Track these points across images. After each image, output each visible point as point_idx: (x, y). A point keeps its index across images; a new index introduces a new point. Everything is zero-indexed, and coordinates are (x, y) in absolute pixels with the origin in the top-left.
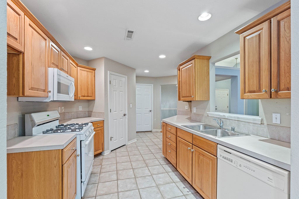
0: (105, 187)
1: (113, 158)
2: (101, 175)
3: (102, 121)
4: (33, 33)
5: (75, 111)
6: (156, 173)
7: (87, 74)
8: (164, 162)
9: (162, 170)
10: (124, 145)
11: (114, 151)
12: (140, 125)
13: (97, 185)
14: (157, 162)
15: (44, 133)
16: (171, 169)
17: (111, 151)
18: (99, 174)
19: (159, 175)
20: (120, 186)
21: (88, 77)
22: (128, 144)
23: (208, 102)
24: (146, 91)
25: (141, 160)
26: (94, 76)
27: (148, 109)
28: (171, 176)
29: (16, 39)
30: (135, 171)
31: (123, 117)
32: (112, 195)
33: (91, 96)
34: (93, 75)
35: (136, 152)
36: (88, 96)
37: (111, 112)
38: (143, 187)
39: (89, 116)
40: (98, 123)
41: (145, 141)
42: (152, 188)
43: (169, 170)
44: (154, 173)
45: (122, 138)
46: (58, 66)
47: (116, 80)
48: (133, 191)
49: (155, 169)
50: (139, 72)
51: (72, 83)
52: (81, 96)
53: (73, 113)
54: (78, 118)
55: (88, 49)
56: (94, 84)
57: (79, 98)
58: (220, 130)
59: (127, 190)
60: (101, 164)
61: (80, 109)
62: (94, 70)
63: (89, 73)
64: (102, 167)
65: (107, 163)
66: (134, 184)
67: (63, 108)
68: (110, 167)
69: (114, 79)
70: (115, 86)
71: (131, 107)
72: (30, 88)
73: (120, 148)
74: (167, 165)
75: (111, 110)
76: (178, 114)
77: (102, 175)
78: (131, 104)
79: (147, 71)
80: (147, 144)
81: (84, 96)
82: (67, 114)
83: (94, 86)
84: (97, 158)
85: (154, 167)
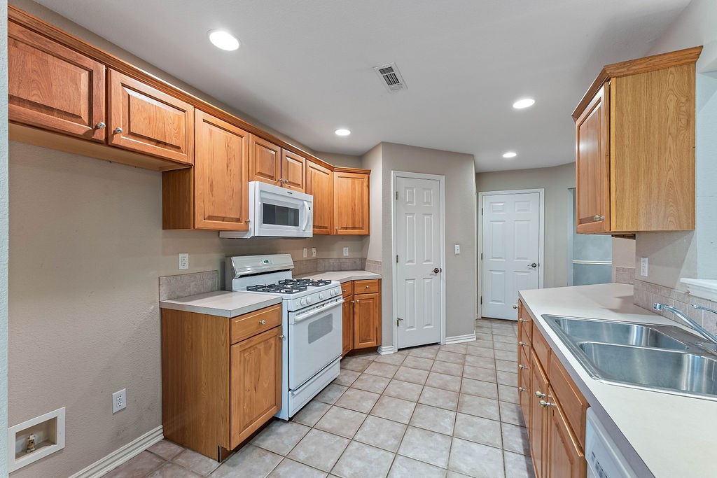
0: (338, 418)
1: (394, 365)
2: (347, 393)
3: (376, 281)
4: (211, 132)
5: (335, 257)
6: (469, 436)
7: (353, 183)
8: (517, 418)
9: (492, 435)
10: (437, 344)
11: (406, 351)
12: (500, 301)
13: (329, 407)
14: (493, 410)
15: (248, 289)
16: (523, 445)
17: (399, 350)
18: (346, 388)
19: (474, 446)
20: (366, 429)
21: (355, 189)
22: (447, 343)
23: (692, 238)
24: (519, 210)
25: (452, 388)
26: (368, 187)
27: (526, 259)
28: (509, 466)
29: (179, 148)
30: (420, 410)
31: (431, 275)
32: (338, 438)
33: (362, 228)
34: (366, 184)
35: (455, 368)
36: (354, 228)
37: (397, 262)
38: (411, 455)
39: (363, 269)
40: (367, 284)
41: (497, 346)
42: (431, 467)
43: (515, 446)
44: (465, 434)
45: (429, 325)
46: (273, 177)
47: (412, 188)
48: (382, 452)
49: (472, 426)
50: (486, 160)
51: (304, 205)
52: (340, 228)
53: (331, 261)
54: (341, 271)
55: (343, 132)
56: (367, 201)
57: (337, 232)
58: (691, 355)
59: (371, 442)
60: (362, 372)
61: (346, 253)
62: (368, 173)
63: (356, 181)
64: (361, 377)
65: (374, 373)
66: (395, 437)
67: (314, 250)
68: (374, 381)
69: (406, 188)
70: (412, 203)
71: (457, 251)
72: (206, 217)
73: (423, 348)
74: (518, 429)
75: (397, 259)
76: (614, 278)
77: (350, 393)
78: (457, 247)
79: (510, 155)
80: (499, 355)
81: (346, 228)
82: (321, 261)
83: (366, 206)
84: (365, 358)
85: (475, 419)
